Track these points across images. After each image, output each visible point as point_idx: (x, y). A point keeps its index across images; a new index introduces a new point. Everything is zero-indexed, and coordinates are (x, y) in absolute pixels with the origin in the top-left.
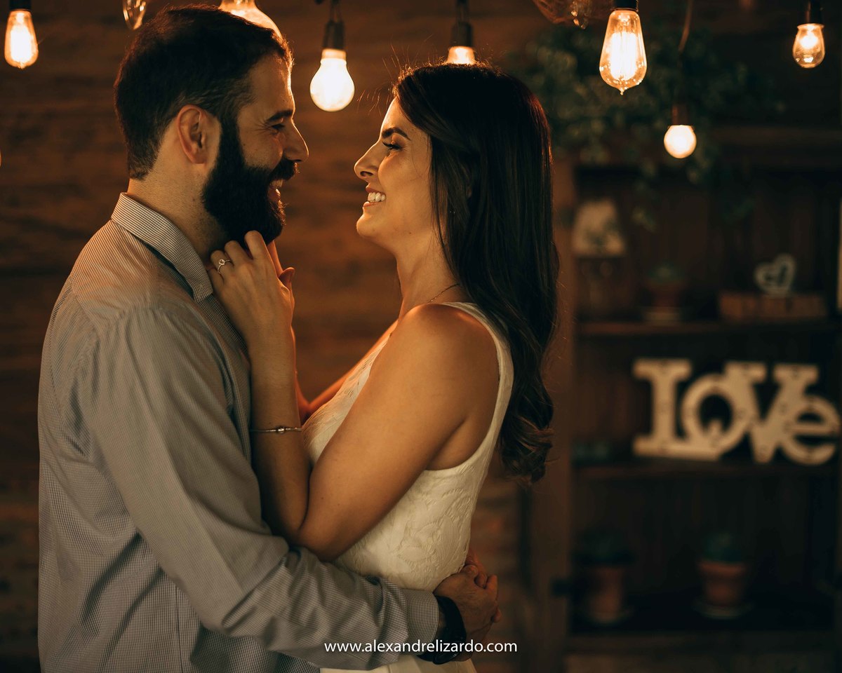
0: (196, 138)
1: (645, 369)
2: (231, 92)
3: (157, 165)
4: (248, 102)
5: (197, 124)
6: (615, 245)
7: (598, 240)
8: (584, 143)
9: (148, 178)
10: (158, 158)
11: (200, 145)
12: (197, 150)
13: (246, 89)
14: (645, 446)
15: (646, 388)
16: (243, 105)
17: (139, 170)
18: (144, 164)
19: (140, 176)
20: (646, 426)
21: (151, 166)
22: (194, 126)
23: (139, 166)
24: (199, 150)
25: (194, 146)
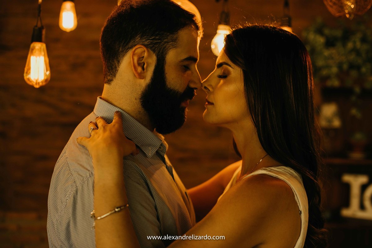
0: (142, 65)
1: (347, 178)
2: (165, 40)
3: (118, 75)
4: (174, 47)
5: (143, 57)
6: (337, 123)
7: (330, 121)
8: (328, 77)
9: (113, 83)
10: (119, 71)
11: (143, 69)
12: (141, 72)
13: (175, 40)
14: (346, 213)
15: (347, 187)
16: (171, 48)
17: (109, 78)
18: (111, 75)
19: (109, 82)
20: (347, 204)
21: (115, 76)
22: (141, 58)
23: (109, 76)
24: (142, 71)
25: (139, 69)
